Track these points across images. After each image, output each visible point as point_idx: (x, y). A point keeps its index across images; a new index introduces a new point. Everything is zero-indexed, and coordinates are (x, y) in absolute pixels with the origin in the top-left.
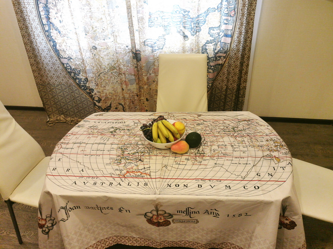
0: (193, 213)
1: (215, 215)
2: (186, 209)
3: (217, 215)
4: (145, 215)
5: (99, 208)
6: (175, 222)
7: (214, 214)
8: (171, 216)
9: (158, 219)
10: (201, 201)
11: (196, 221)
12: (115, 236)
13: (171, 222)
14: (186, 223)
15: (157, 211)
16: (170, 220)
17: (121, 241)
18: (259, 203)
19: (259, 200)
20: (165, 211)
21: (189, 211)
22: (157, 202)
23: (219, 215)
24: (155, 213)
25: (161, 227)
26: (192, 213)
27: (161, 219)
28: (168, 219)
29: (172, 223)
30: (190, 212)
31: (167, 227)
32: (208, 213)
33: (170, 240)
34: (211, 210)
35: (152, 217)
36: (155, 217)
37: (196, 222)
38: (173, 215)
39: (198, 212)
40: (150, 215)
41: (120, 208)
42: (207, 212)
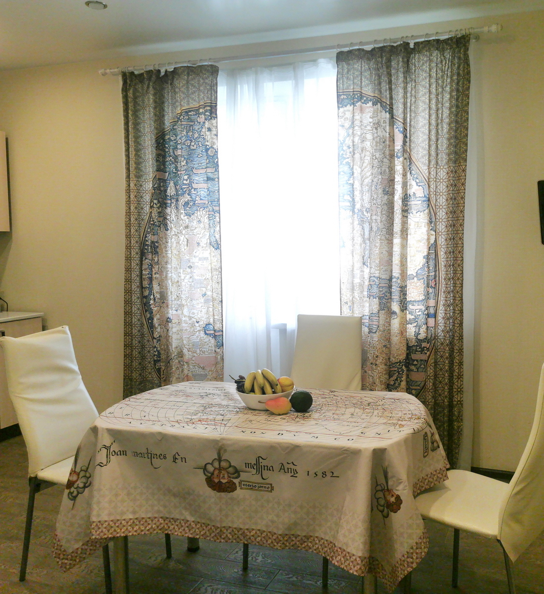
0: (266, 467)
1: (293, 474)
2: (257, 459)
3: (296, 473)
4: (205, 469)
5: (150, 455)
6: (243, 487)
7: (291, 473)
8: (237, 472)
9: (220, 476)
10: (274, 445)
11: (270, 486)
12: (162, 518)
13: (237, 485)
14: (256, 490)
15: (220, 460)
16: (236, 481)
17: (169, 527)
18: (344, 452)
19: (344, 447)
20: (230, 462)
21: (260, 464)
22: (220, 444)
23: (297, 473)
24: (216, 464)
25: (223, 494)
26: (264, 470)
27: (224, 478)
28: (233, 480)
29: (238, 488)
30: (261, 466)
31: (231, 493)
32: (284, 469)
33: (235, 526)
34: (288, 463)
35: (213, 474)
36: (216, 472)
37: (270, 489)
38: (241, 473)
39: (271, 468)
40: (210, 468)
41: (175, 455)
42: (282, 468)
